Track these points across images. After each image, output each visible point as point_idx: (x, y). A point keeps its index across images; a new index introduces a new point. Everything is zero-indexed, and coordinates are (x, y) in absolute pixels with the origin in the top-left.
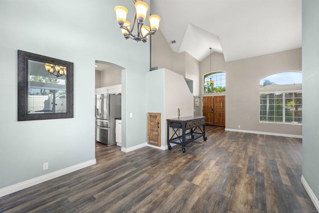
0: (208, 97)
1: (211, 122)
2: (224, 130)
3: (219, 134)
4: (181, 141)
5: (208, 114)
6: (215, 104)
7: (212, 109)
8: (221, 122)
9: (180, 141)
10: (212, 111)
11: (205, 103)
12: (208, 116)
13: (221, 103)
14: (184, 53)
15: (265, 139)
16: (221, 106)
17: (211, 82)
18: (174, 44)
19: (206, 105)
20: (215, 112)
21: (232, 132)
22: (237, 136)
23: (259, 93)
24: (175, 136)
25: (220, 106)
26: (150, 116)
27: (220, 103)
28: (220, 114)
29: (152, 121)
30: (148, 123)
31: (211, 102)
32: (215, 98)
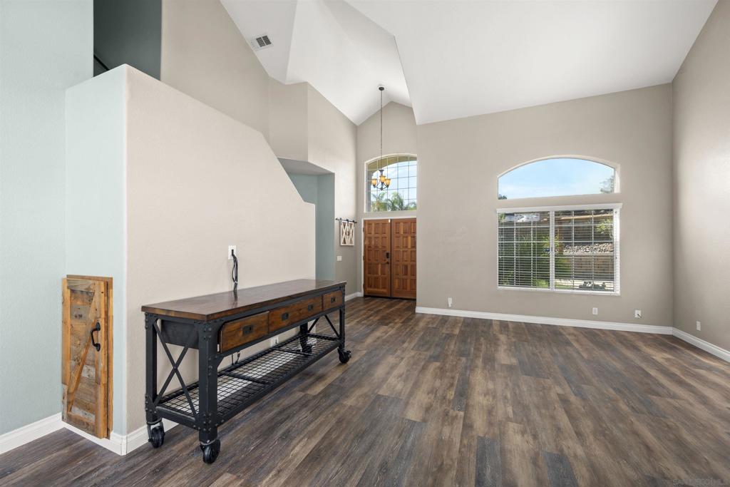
0: (377, 223)
1: (384, 288)
2: (414, 313)
3: (398, 326)
4: (192, 408)
5: (377, 269)
6: (395, 240)
7: (387, 254)
8: (408, 288)
9: (191, 404)
10: (388, 260)
11: (370, 238)
12: (377, 273)
13: (409, 238)
14: (304, 86)
15: (513, 340)
16: (409, 247)
17: (383, 179)
18: (266, 48)
19: (373, 243)
20: (394, 259)
21: (433, 319)
22: (444, 331)
23: (496, 211)
24: (175, 385)
25: (407, 247)
26: (73, 291)
27: (407, 237)
28: (406, 267)
29: (81, 316)
30: (64, 322)
31: (383, 235)
32: (394, 225)
